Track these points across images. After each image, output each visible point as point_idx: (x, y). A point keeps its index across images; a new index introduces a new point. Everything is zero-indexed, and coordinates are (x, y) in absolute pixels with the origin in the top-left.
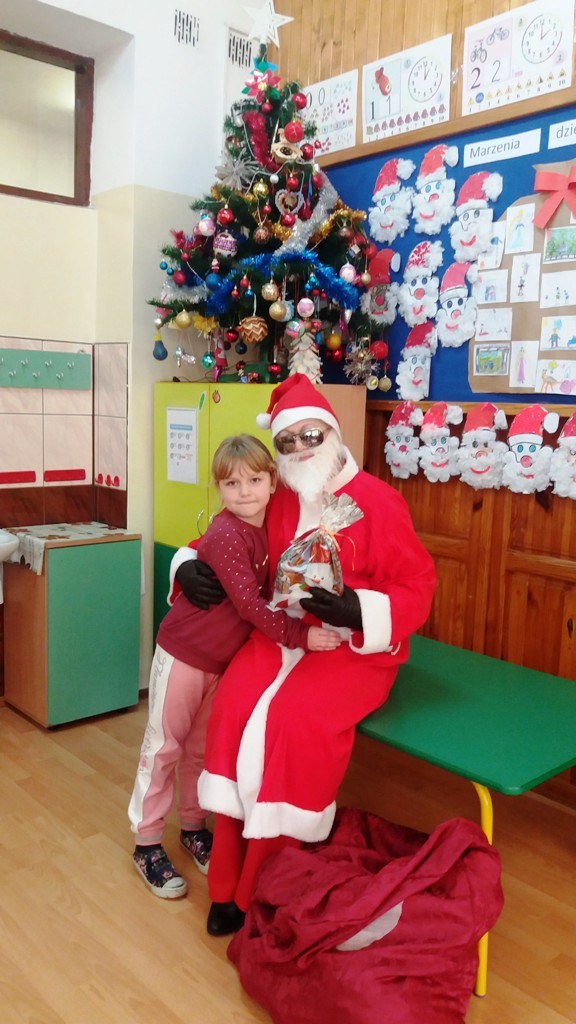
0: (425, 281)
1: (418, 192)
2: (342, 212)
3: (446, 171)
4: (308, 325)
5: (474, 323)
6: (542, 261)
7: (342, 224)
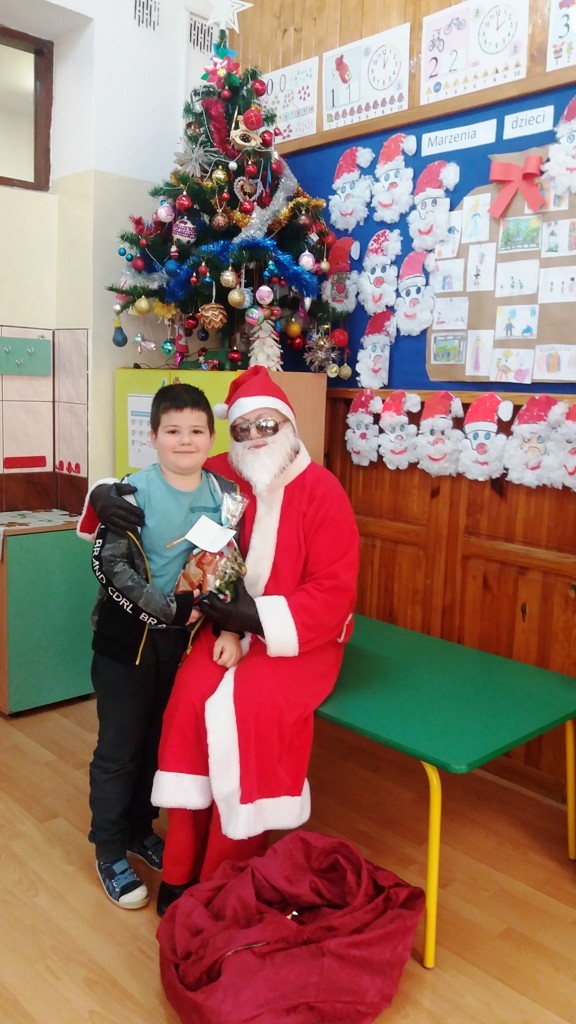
1: (377, 180)
2: (301, 200)
3: (405, 160)
4: (267, 312)
5: (432, 312)
6: (497, 250)
7: (300, 212)
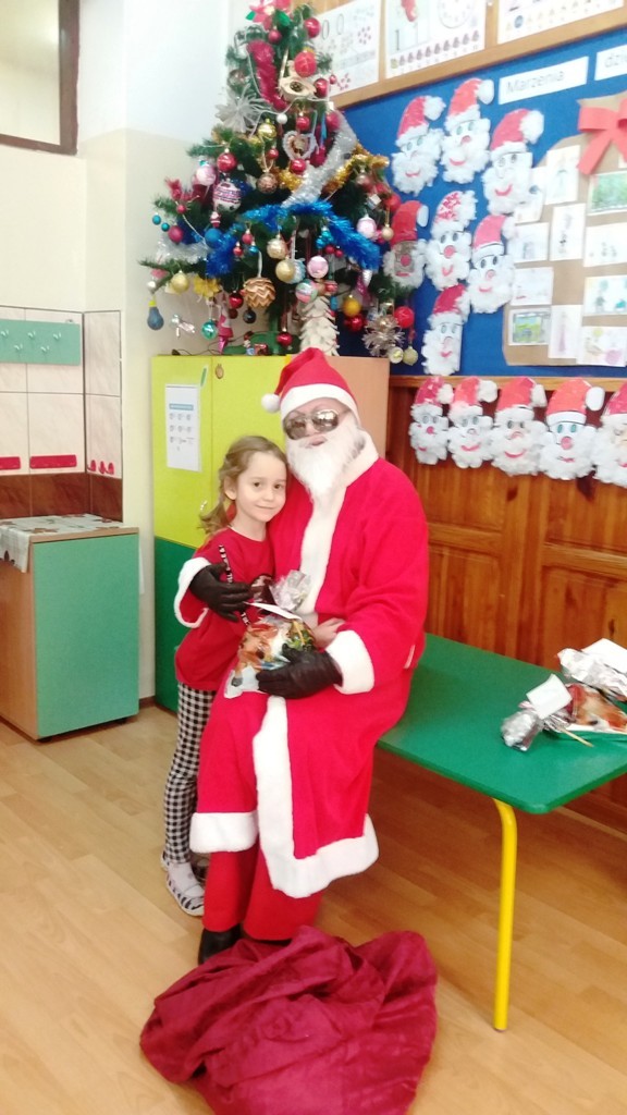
0: (455, 237)
1: (447, 134)
2: (360, 157)
3: (480, 110)
4: (321, 287)
6: (586, 212)
7: (359, 170)
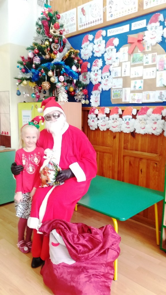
0: (97, 71)
1: (94, 44)
2: (72, 50)
3: (103, 38)
4: (63, 84)
5: (112, 83)
6: (131, 64)
7: (72, 54)
